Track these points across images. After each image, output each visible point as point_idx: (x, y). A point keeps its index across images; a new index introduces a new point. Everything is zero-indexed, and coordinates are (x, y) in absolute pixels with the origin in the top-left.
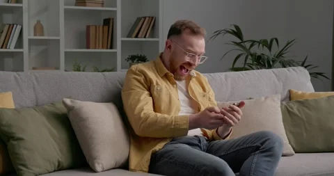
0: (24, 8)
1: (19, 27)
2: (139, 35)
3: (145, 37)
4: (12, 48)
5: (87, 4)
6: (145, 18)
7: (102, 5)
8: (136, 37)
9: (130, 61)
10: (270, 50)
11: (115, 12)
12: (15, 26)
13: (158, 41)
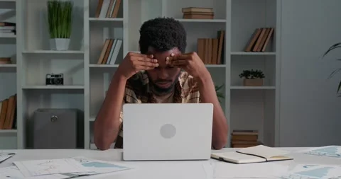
0: (124, 23)
1: (119, 42)
2: (255, 49)
3: (261, 51)
4: (112, 64)
5: (193, 16)
6: (262, 29)
7: (212, 16)
8: (252, 50)
9: (244, 78)
11: (224, 24)
12: (115, 41)
13: (274, 56)
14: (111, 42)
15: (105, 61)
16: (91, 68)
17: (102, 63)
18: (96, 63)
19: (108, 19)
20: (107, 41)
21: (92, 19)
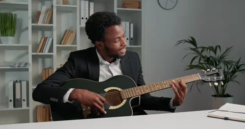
14: (46, 39)
15: (41, 51)
16: (33, 55)
17: (40, 52)
18: (36, 52)
19: (43, 25)
20: (43, 39)
21: (34, 24)
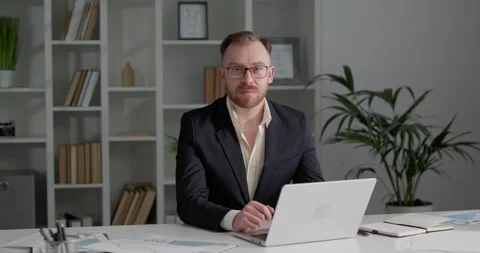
0: (102, 47)
1: (95, 75)
4: (85, 106)
10: (393, 108)
12: (90, 72)
14: (84, 74)
15: (74, 102)
16: (55, 113)
17: (71, 105)
19: (78, 42)
20: (78, 73)
21: (56, 42)
